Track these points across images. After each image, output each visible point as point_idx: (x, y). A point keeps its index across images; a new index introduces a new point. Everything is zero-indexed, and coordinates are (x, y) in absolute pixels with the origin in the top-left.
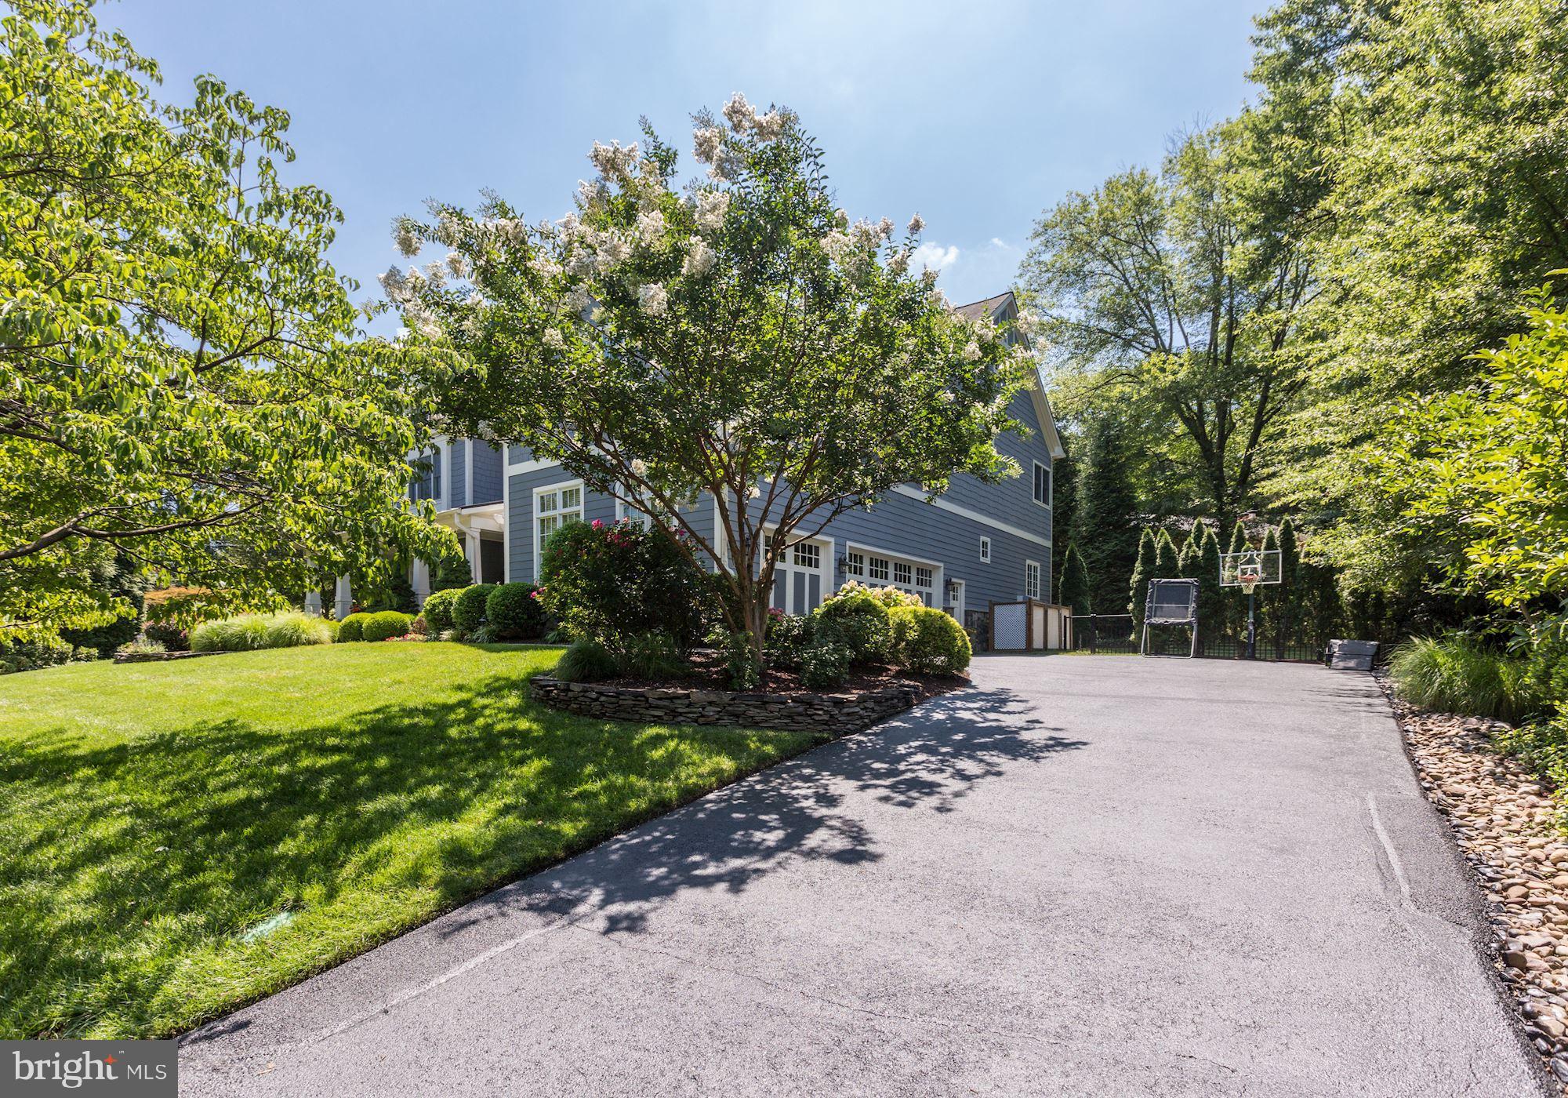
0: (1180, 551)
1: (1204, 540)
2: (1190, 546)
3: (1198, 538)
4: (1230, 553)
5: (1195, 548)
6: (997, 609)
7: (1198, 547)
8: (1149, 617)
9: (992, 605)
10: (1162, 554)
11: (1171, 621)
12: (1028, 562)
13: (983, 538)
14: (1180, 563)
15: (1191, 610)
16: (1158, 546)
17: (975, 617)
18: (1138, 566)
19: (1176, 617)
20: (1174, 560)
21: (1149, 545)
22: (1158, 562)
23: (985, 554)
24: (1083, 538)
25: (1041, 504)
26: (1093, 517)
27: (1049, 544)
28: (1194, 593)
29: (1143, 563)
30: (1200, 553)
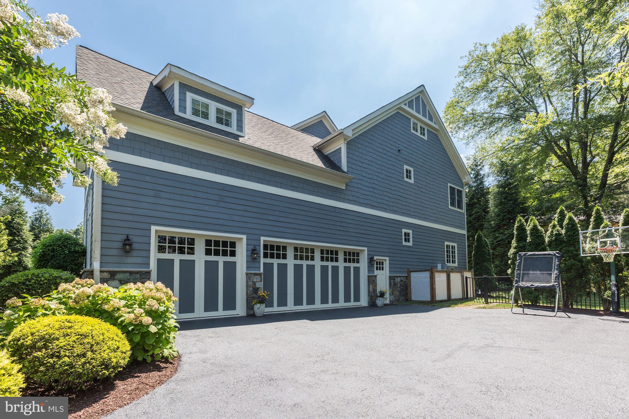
0: (546, 231)
1: (566, 222)
2: (554, 226)
3: (561, 221)
4: (590, 230)
5: (558, 228)
6: (413, 275)
7: (561, 227)
8: (517, 282)
9: (409, 272)
10: (532, 234)
11: (536, 284)
12: (446, 243)
13: (404, 231)
14: (547, 240)
15: (553, 276)
16: (528, 229)
17: (398, 280)
18: (514, 243)
19: (541, 281)
20: (542, 238)
21: (522, 229)
22: (529, 240)
23: (407, 240)
24: (493, 228)
25: (456, 209)
26: (498, 215)
27: (465, 232)
28: (556, 262)
29: (518, 241)
30: (563, 232)
